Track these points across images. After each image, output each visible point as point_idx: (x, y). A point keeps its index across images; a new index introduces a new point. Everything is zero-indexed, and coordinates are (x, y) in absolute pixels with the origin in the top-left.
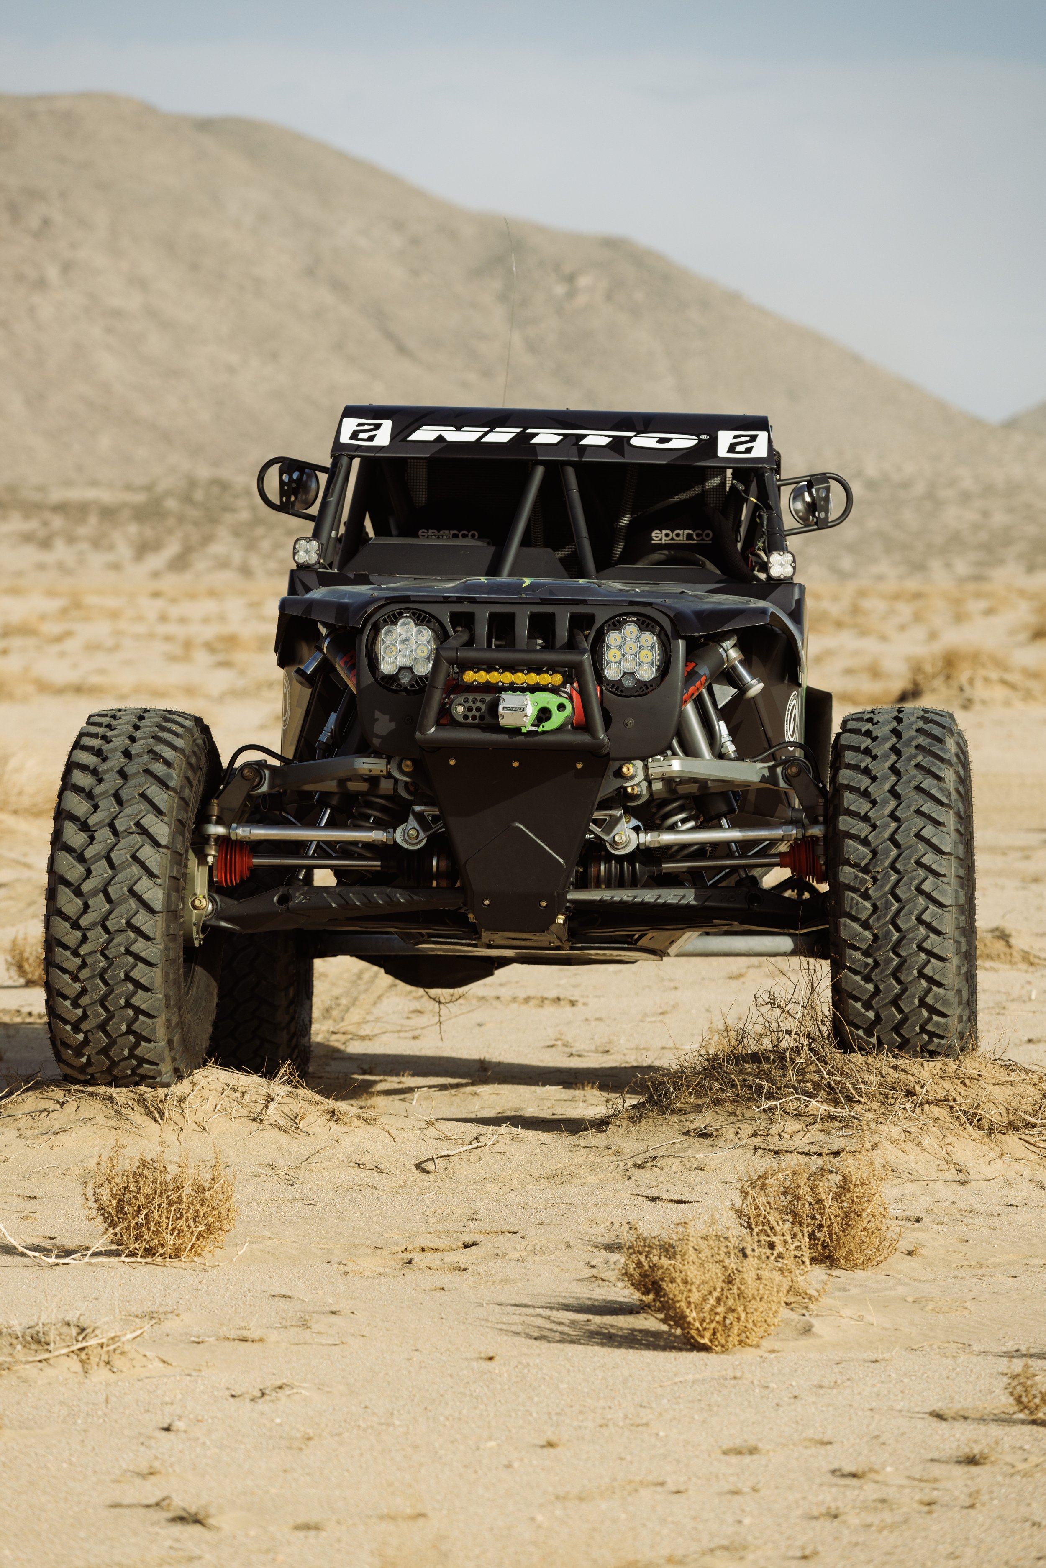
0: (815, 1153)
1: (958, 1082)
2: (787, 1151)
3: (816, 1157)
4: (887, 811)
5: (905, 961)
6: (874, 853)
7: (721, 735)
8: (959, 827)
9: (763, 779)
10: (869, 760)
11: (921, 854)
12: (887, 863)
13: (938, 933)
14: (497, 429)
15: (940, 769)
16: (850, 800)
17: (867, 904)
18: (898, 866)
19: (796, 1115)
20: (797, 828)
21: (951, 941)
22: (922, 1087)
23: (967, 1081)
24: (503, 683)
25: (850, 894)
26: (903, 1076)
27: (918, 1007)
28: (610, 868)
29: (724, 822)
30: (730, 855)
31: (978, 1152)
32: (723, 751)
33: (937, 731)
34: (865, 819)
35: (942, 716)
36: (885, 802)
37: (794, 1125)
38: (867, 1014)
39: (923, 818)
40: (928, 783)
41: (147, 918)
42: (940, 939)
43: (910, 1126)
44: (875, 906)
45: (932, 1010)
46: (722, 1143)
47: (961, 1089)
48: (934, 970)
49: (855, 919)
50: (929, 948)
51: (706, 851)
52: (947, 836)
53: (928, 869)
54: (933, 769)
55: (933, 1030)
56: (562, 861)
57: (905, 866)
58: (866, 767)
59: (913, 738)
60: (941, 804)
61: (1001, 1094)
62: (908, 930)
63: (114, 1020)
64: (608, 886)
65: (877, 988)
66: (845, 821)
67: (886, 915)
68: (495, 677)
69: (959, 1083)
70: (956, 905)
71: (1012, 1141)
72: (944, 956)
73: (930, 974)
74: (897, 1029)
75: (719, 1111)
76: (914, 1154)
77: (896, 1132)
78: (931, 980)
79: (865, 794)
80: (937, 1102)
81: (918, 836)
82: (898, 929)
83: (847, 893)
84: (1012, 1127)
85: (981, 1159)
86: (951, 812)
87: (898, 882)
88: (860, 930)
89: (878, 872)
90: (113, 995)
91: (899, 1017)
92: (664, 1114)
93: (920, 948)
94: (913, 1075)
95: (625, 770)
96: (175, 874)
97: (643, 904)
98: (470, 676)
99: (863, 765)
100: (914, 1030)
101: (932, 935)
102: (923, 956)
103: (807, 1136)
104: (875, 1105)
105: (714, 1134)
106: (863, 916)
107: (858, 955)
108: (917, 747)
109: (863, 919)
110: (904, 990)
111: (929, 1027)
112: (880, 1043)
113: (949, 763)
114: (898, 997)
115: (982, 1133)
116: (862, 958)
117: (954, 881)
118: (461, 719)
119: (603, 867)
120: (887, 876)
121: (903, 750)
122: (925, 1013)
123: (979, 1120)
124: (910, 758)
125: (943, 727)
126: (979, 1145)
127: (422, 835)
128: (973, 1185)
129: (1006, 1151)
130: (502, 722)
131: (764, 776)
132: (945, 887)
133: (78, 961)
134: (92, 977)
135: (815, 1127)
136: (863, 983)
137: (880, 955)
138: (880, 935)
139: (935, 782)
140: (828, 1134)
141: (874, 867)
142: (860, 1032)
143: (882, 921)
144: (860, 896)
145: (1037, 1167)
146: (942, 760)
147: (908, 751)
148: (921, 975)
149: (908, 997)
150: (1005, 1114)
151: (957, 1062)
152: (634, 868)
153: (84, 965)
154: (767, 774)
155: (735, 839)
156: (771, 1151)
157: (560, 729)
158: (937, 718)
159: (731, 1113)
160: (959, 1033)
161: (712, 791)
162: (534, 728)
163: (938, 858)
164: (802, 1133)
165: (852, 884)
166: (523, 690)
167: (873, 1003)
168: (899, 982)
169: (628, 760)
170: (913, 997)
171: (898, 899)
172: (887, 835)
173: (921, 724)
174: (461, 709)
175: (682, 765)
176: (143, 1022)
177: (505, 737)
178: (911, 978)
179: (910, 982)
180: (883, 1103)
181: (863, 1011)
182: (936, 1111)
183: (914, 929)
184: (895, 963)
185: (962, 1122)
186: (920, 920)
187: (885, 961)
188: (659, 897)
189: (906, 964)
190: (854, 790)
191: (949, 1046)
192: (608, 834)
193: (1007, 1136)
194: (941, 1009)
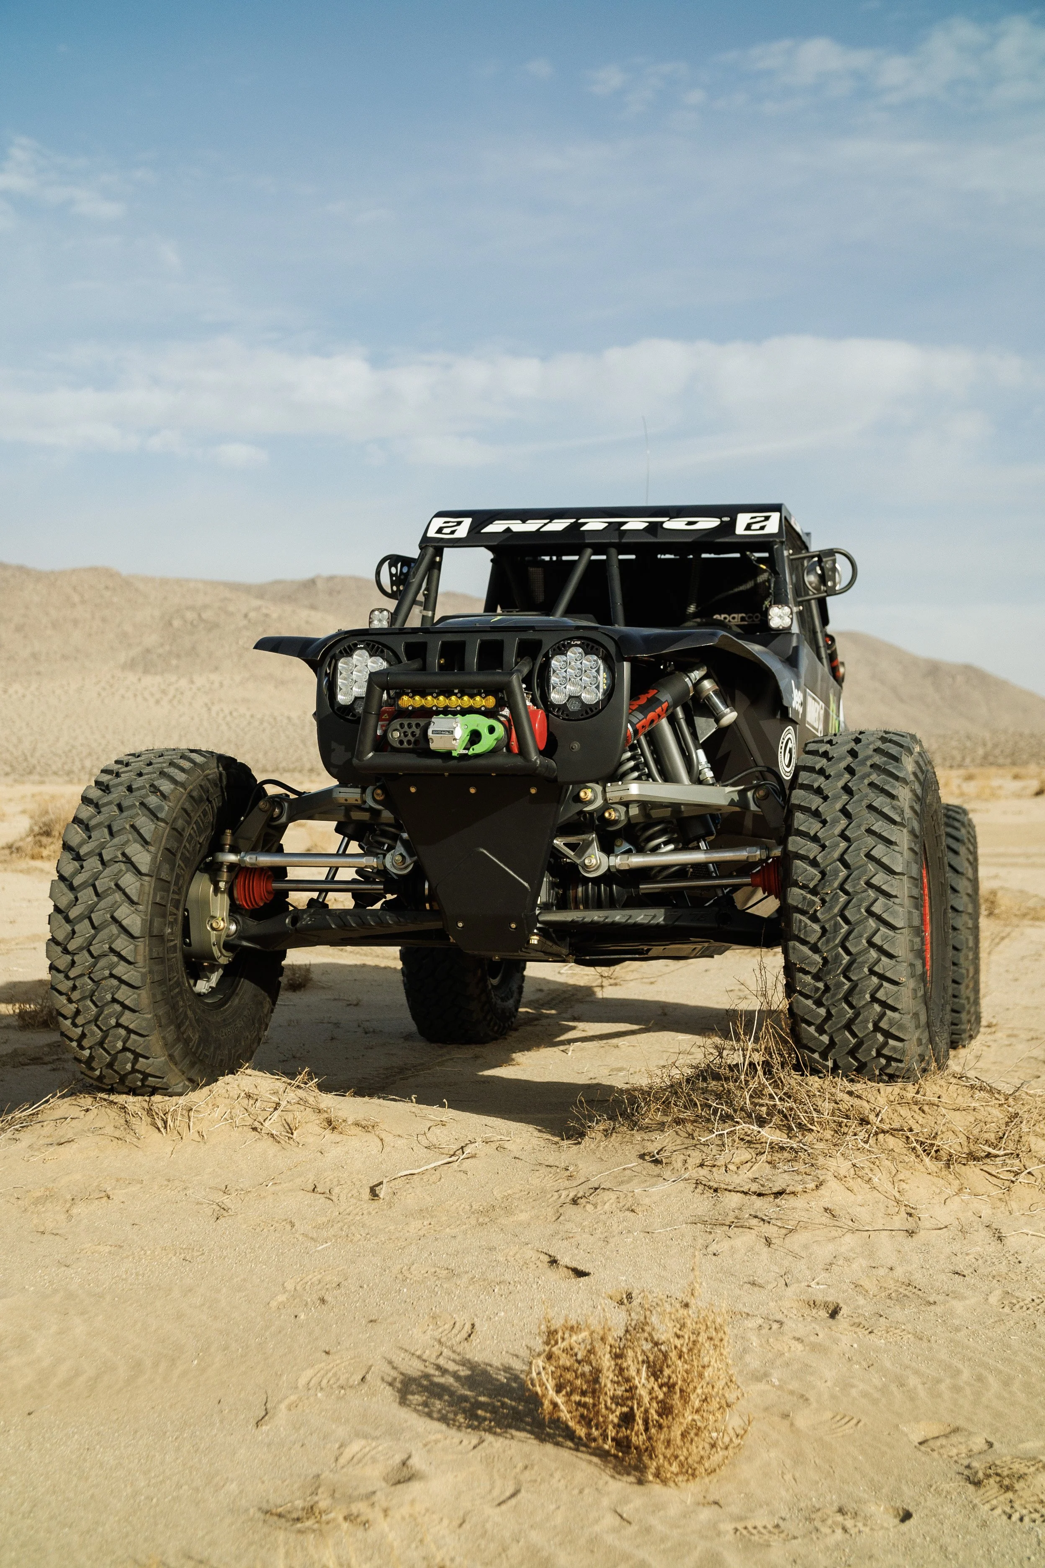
0: (755, 1193)
1: (916, 1108)
2: (726, 1190)
3: (755, 1197)
4: (837, 831)
5: (856, 985)
6: (823, 873)
7: (698, 763)
8: (913, 845)
9: (732, 803)
10: (822, 779)
11: (872, 874)
12: (836, 884)
13: (890, 956)
14: (555, 521)
15: (893, 787)
16: (801, 821)
17: (816, 927)
18: (847, 887)
19: (748, 1142)
20: (761, 849)
21: (905, 964)
22: (877, 1115)
23: (926, 1108)
24: (437, 708)
25: (798, 916)
26: (857, 1102)
27: (873, 1031)
28: (587, 889)
29: (702, 845)
30: (708, 875)
31: (934, 1188)
32: (701, 777)
33: (894, 750)
34: (815, 839)
35: (903, 736)
36: (836, 821)
37: (745, 1154)
38: (821, 1038)
39: (874, 837)
40: (880, 801)
41: (126, 943)
42: (893, 962)
43: (861, 1159)
44: (823, 929)
45: (888, 1035)
46: (667, 1174)
47: (919, 1117)
48: (887, 994)
49: (804, 942)
50: (881, 972)
51: (687, 872)
52: (899, 856)
53: (879, 889)
54: (886, 787)
55: (890, 1054)
56: (526, 884)
57: (854, 887)
58: (819, 787)
59: (870, 757)
60: (894, 822)
61: (960, 1121)
62: (859, 953)
63: (109, 1038)
64: (586, 907)
65: (828, 1012)
66: (794, 842)
67: (834, 938)
68: (430, 701)
69: (917, 1110)
70: (909, 927)
71: (973, 1173)
72: (897, 980)
73: (883, 999)
74: (852, 1053)
75: (680, 1132)
76: (862, 1192)
77: (844, 1167)
78: (884, 1005)
79: (816, 814)
80: (893, 1132)
81: (868, 856)
82: (848, 952)
83: (795, 915)
84: (972, 1157)
85: (937, 1198)
86: (905, 830)
87: (848, 903)
88: (810, 953)
89: (827, 894)
90: (103, 1015)
91: (854, 1041)
92: (633, 1130)
93: (872, 972)
94: (868, 1102)
95: (582, 794)
96: (158, 900)
97: (613, 924)
98: (406, 701)
99: (816, 785)
100: (870, 1054)
101: (884, 958)
102: (875, 980)
103: (754, 1168)
104: (828, 1134)
105: (664, 1161)
106: (812, 939)
107: (808, 979)
108: (871, 766)
109: (812, 942)
110: (857, 1015)
111: (885, 1052)
112: (836, 1067)
113: (905, 781)
114: (851, 1021)
115: (941, 1164)
116: (812, 981)
117: (907, 902)
118: (397, 745)
119: (580, 889)
120: (835, 897)
121: (857, 769)
122: (880, 1038)
123: (936, 1151)
124: (863, 778)
125: (901, 746)
126: (936, 1180)
127: (408, 860)
128: (922, 1235)
129: (965, 1185)
130: (433, 746)
131: (732, 800)
132: (897, 908)
133: (70, 983)
134: (83, 998)
135: (764, 1158)
136: (814, 1007)
137: (831, 979)
138: (829, 958)
139: (888, 800)
140: (775, 1167)
141: (823, 889)
142: (816, 1056)
143: (831, 945)
144: (809, 918)
145: (999, 1204)
146: (897, 778)
147: (860, 771)
148: (874, 999)
149: (862, 1022)
150: (965, 1143)
151: (917, 1086)
152: (611, 889)
153: (74, 988)
154: (736, 798)
155: (714, 860)
156: (710, 1188)
157: (494, 751)
158: (895, 738)
159: (689, 1135)
160: (919, 1055)
161: (685, 815)
162: (466, 752)
163: (889, 878)
164: (749, 1164)
165: (800, 906)
166: (455, 713)
167: (826, 1027)
168: (851, 1006)
169: (582, 783)
170: (867, 1021)
171: (847, 921)
172: (836, 855)
173: (879, 744)
174: (397, 734)
175: (640, 789)
176: (135, 1041)
177: (438, 762)
178: (864, 1003)
179: (863, 1006)
180: (836, 1132)
181: (817, 1035)
182: (891, 1142)
183: (864, 951)
184: (846, 987)
185: (919, 1153)
186: (871, 944)
187: (835, 985)
188: (630, 916)
189: (858, 989)
190: (805, 810)
191: (908, 1070)
192: (580, 858)
193: (967, 1167)
194: (897, 1034)
